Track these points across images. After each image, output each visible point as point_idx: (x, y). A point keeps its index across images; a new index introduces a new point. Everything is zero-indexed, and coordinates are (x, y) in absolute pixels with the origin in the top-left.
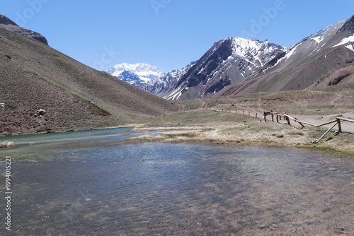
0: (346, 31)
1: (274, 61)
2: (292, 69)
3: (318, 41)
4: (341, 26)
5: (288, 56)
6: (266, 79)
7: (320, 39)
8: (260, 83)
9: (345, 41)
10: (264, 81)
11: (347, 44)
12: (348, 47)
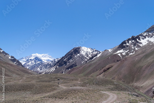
0: (119, 48)
1: (92, 58)
2: (97, 62)
3: (110, 51)
4: (118, 46)
5: (98, 56)
6: (86, 65)
7: (111, 50)
8: (83, 67)
9: (118, 52)
10: (85, 66)
11: (119, 53)
12: (119, 54)
